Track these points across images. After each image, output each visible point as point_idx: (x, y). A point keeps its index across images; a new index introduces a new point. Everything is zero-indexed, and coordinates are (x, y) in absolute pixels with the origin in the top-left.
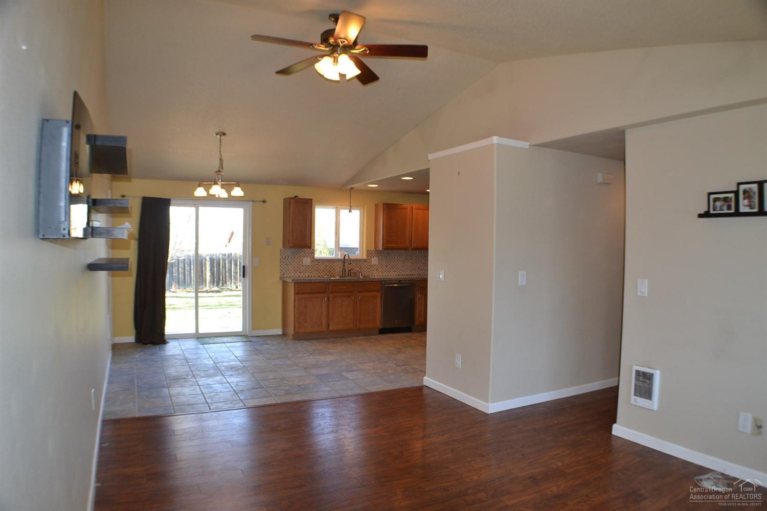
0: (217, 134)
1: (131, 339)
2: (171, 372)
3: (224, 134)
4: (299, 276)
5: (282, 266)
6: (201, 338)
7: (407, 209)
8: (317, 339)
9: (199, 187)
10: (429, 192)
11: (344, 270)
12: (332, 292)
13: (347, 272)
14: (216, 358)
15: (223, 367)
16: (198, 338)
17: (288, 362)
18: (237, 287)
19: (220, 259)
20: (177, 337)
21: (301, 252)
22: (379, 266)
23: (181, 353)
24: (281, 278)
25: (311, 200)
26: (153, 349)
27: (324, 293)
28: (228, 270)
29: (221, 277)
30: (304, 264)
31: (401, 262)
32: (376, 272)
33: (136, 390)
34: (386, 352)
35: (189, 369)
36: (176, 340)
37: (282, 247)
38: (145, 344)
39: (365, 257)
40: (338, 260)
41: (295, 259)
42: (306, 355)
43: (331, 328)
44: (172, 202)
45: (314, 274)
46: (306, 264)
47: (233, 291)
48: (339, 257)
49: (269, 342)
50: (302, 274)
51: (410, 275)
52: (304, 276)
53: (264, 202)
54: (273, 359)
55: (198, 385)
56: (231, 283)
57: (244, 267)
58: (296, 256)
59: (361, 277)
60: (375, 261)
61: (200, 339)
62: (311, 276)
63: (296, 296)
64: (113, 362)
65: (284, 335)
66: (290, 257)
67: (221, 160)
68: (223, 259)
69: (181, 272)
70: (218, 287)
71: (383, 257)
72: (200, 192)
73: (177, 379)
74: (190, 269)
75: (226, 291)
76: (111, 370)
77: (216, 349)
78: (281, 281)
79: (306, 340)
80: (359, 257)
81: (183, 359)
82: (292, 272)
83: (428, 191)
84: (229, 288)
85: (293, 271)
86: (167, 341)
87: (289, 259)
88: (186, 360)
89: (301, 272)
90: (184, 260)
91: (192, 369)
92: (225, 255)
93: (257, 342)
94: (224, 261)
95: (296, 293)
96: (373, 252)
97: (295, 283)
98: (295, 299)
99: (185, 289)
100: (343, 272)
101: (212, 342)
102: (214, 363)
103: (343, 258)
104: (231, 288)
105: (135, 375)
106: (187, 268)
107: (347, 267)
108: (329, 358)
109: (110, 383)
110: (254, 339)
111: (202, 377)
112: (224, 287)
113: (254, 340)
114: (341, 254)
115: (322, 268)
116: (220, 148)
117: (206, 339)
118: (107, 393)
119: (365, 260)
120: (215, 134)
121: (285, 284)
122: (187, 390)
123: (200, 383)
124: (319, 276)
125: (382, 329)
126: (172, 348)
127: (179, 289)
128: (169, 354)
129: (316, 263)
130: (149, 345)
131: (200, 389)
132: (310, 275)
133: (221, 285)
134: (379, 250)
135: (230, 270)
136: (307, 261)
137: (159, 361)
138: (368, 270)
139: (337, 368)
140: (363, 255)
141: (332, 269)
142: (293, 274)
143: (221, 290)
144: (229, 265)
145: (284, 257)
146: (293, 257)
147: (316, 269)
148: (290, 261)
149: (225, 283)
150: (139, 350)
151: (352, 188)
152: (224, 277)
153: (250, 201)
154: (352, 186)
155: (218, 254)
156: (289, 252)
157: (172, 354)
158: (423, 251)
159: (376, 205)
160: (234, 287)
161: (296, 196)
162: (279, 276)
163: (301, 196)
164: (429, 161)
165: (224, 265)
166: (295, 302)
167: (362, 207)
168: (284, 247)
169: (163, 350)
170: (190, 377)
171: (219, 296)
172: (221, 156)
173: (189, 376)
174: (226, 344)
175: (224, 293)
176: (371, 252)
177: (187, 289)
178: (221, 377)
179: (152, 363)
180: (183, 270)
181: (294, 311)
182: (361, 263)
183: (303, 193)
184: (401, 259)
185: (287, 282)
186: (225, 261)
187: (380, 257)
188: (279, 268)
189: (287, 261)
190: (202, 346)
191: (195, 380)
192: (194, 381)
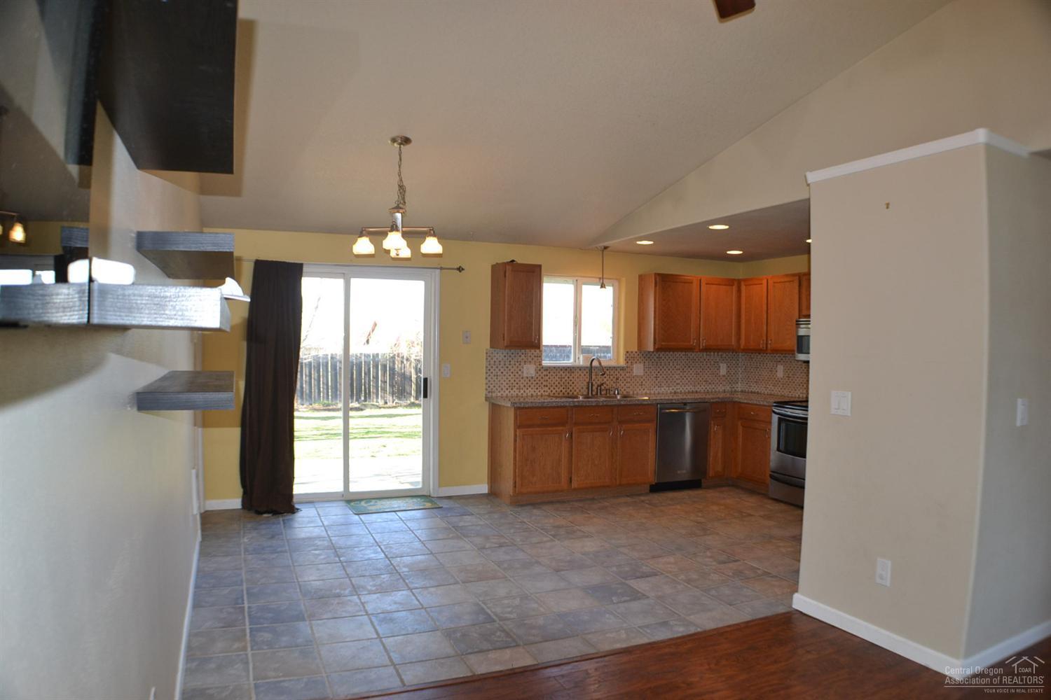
0: (394, 140)
1: (235, 503)
2: (311, 578)
3: (406, 141)
4: (517, 396)
5: (489, 378)
6: (356, 502)
7: (692, 283)
8: (551, 503)
9: (360, 236)
10: (809, 244)
11: (590, 384)
12: (576, 424)
13: (594, 388)
14: (387, 546)
15: (404, 567)
16: (349, 502)
17: (520, 555)
18: (386, 403)
19: (361, 362)
20: (313, 500)
21: (520, 354)
22: (644, 378)
23: (324, 534)
24: (487, 399)
25: (540, 266)
26: (274, 524)
27: (563, 424)
28: (373, 377)
29: (363, 387)
30: (525, 375)
31: (679, 372)
32: (640, 387)
33: (247, 627)
34: (683, 532)
35: (343, 572)
36: (311, 505)
37: (488, 347)
38: (259, 513)
39: (622, 363)
40: (580, 368)
41: (510, 367)
42: (545, 539)
43: (574, 485)
44: (305, 269)
45: (542, 391)
46: (529, 376)
47: (380, 408)
48: (581, 363)
49: (471, 509)
50: (522, 391)
51: (693, 392)
52: (525, 395)
53: (460, 269)
54: (490, 548)
55: (367, 614)
56: (377, 397)
57: (425, 380)
58: (512, 363)
59: (619, 397)
60: (638, 369)
61: (352, 504)
62: (537, 396)
63: (518, 430)
64: (203, 554)
65: (493, 494)
66: (502, 363)
67: (402, 188)
68: (365, 362)
69: (306, 382)
70: (359, 403)
71: (651, 363)
72: (363, 246)
73: (323, 598)
74: (319, 376)
75: (371, 408)
76: (199, 571)
77: (384, 524)
78: (487, 403)
79: (534, 505)
80: (613, 364)
81: (327, 548)
82: (504, 389)
83: (809, 241)
84: (375, 403)
85: (507, 386)
86: (297, 506)
87: (500, 367)
88: (333, 548)
89: (519, 389)
90: (310, 363)
91: (349, 570)
92: (369, 356)
93: (449, 509)
94: (367, 364)
95: (518, 426)
96: (636, 355)
97: (517, 409)
98: (515, 435)
99: (311, 404)
100: (588, 388)
101: (373, 508)
102: (386, 556)
103: (588, 364)
104: (377, 404)
105: (245, 587)
106: (314, 375)
107: (597, 380)
108: (591, 545)
109: (196, 606)
110: (445, 504)
111: (370, 593)
112: (367, 403)
113: (445, 506)
114: (585, 359)
115: (554, 381)
116: (400, 166)
117: (363, 503)
118: (191, 635)
119: (622, 369)
120: (390, 142)
121: (495, 409)
122: (346, 629)
123: (369, 608)
124: (549, 396)
125: (656, 484)
126: (306, 523)
127: (303, 405)
128: (303, 535)
129: (545, 373)
130: (265, 515)
131: (372, 623)
132: (535, 394)
133: (363, 398)
134: (649, 352)
135: (376, 378)
136: (529, 370)
137: (286, 552)
138: (628, 385)
139: (615, 569)
140: (618, 360)
141: (571, 383)
142: (507, 392)
143: (363, 407)
144: (375, 371)
145: (492, 362)
146: (507, 363)
147: (544, 383)
148: (502, 370)
149: (368, 396)
150: (249, 526)
151: (606, 248)
152: (367, 386)
153: (438, 268)
154: (606, 244)
155: (359, 355)
156: (500, 355)
157: (308, 535)
158: (712, 353)
159: (641, 278)
160: (381, 402)
161: (513, 261)
162: (484, 396)
163: (519, 260)
164: (808, 185)
165: (367, 370)
166: (515, 441)
167: (617, 279)
168: (492, 347)
169: (291, 527)
170: (347, 592)
171: (362, 417)
172: (401, 180)
173: (345, 589)
174: (399, 513)
175: (367, 412)
176: (632, 355)
177: (313, 405)
178: (404, 592)
179: (274, 556)
180: (308, 378)
181: (515, 457)
182: (616, 372)
183: (524, 256)
184: (678, 367)
185: (499, 406)
186: (369, 365)
187: (647, 364)
188: (484, 381)
189: (497, 370)
190: (357, 517)
191: (358, 601)
192: (356, 604)
